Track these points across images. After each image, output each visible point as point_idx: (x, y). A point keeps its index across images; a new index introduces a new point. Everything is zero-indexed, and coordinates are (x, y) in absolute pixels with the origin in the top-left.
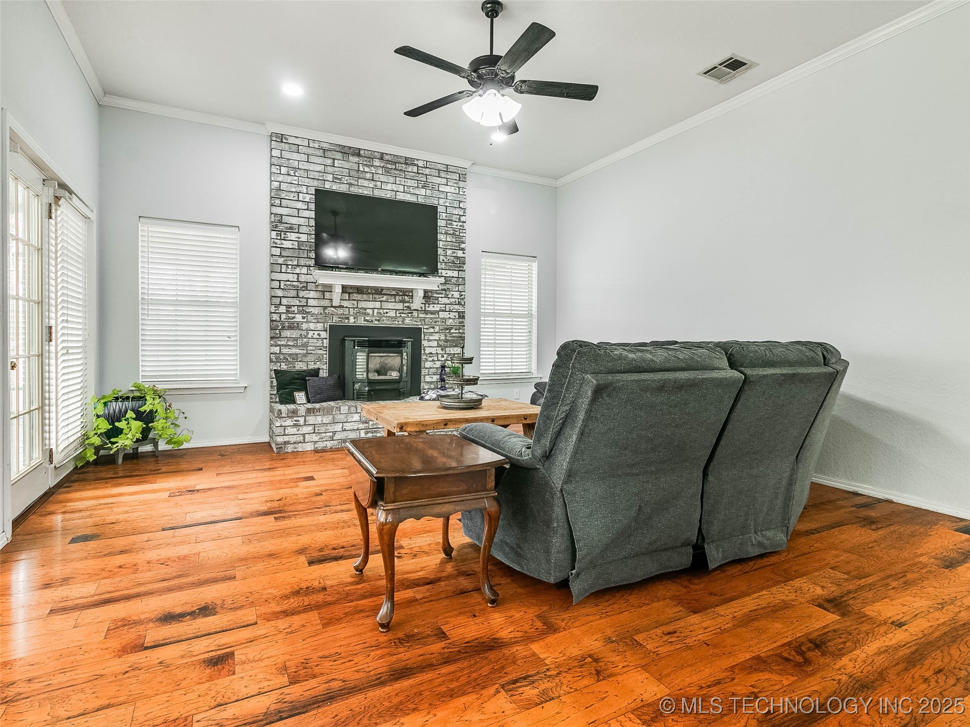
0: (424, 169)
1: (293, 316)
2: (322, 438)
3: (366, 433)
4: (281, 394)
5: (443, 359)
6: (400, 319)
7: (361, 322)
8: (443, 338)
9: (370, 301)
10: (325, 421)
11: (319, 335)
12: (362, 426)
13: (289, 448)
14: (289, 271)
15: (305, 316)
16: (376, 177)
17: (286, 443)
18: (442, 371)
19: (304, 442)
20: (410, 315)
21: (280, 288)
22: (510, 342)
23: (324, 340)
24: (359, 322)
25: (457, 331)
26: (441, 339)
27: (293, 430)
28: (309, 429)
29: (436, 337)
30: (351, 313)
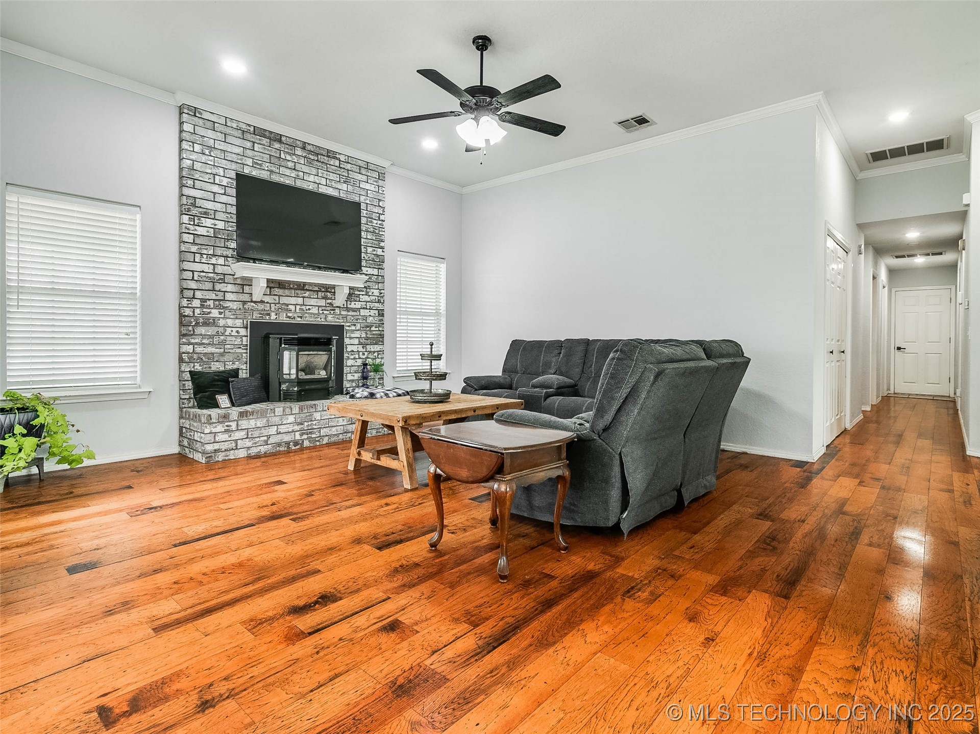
0: (345, 164)
1: (209, 311)
2: (256, 443)
3: (301, 435)
4: (200, 398)
5: (364, 357)
6: (323, 316)
7: (283, 318)
8: (364, 335)
9: (291, 297)
10: (259, 425)
11: (238, 332)
12: (297, 428)
13: (220, 457)
14: (203, 261)
15: (222, 311)
16: (298, 167)
17: (216, 451)
18: (364, 368)
19: (237, 449)
20: (332, 312)
21: (193, 279)
22: (421, 339)
23: (244, 338)
24: (280, 318)
25: (377, 329)
26: (362, 336)
27: (225, 437)
28: (242, 434)
29: (357, 334)
30: (273, 309)
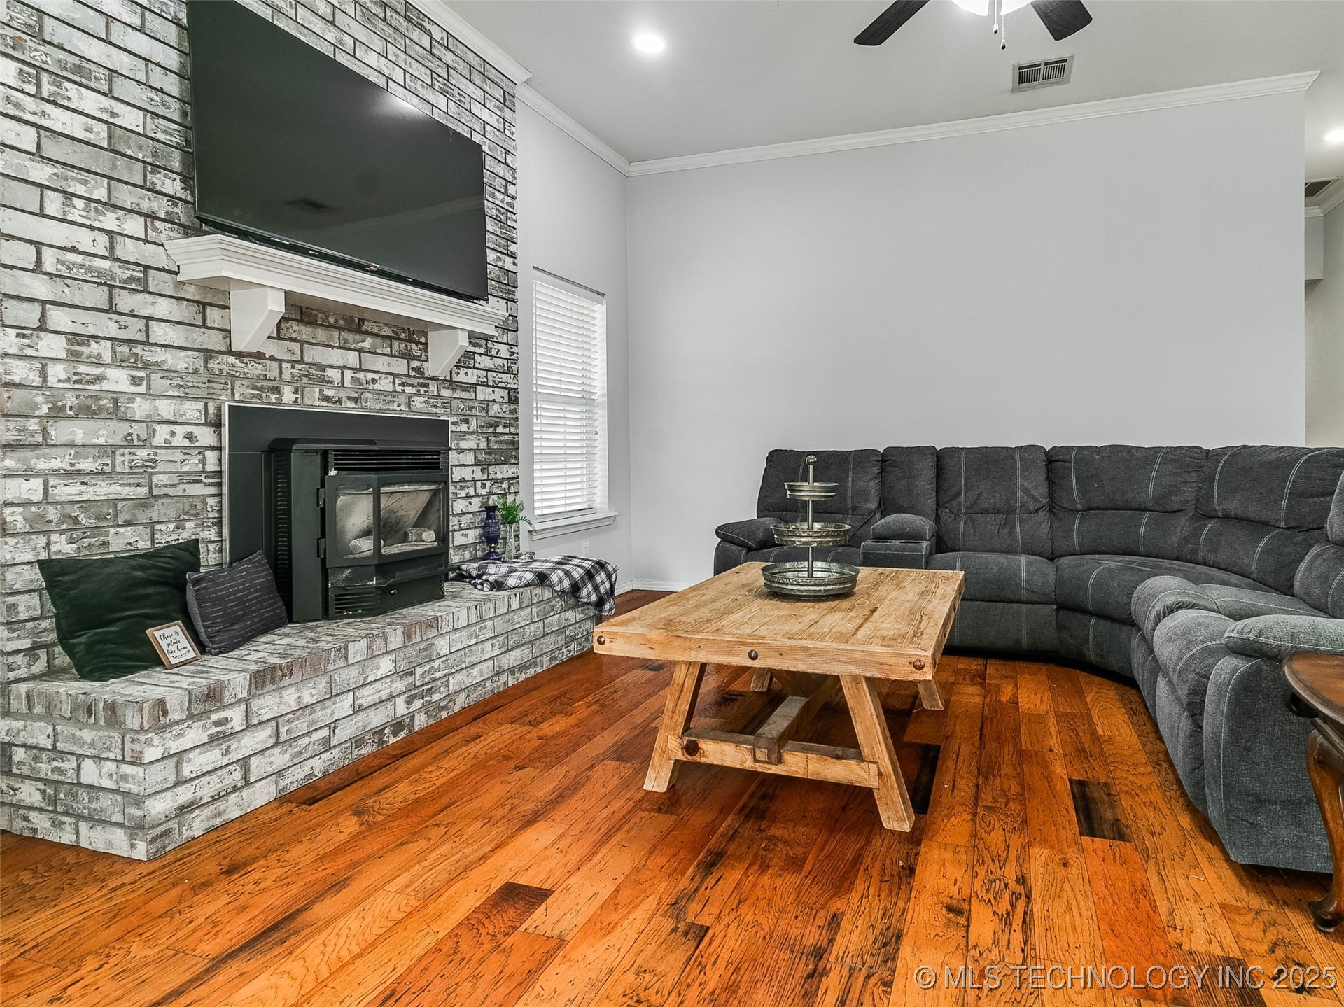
0: (442, 49)
1: (97, 371)
2: (300, 753)
3: (409, 702)
4: (90, 645)
5: (484, 492)
6: (403, 399)
7: (313, 401)
8: (483, 445)
9: (332, 347)
10: (308, 699)
11: (190, 436)
12: (399, 685)
13: (196, 825)
14: (75, 216)
15: (142, 374)
16: (341, 20)
17: (184, 810)
18: (489, 517)
19: (248, 784)
20: (422, 390)
21: (38, 268)
23: (209, 454)
24: (307, 402)
25: (507, 431)
26: (481, 447)
27: (213, 757)
28: (263, 736)
29: (470, 443)
30: (287, 376)
